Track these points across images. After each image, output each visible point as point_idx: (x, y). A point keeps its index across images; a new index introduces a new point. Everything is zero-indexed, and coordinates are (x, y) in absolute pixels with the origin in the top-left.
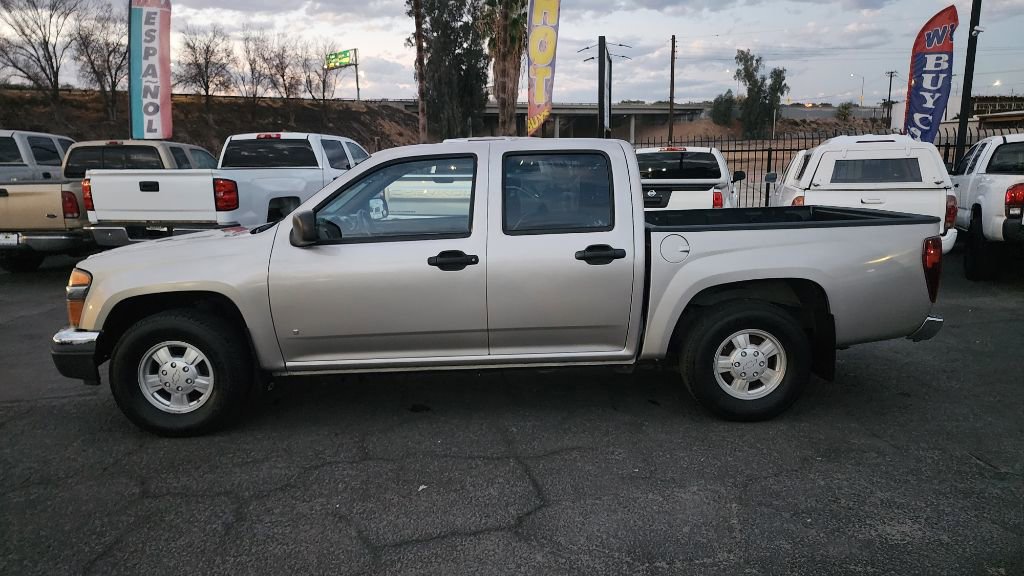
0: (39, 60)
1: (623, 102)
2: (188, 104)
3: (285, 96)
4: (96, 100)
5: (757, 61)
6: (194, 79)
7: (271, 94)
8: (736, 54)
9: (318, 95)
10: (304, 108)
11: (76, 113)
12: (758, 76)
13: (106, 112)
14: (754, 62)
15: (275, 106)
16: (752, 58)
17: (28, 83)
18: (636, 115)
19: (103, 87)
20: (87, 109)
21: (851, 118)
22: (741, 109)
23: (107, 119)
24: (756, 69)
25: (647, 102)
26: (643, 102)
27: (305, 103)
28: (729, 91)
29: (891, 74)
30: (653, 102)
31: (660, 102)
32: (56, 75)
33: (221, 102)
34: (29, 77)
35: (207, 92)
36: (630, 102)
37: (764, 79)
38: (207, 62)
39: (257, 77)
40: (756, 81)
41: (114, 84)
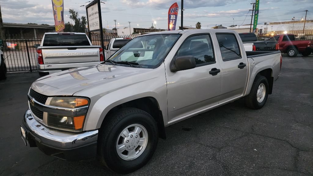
1: (28, 23)
5: (76, 13)
8: (69, 10)
12: (78, 18)
14: (76, 14)
16: (75, 12)
18: (35, 28)
21: (106, 33)
22: (73, 28)
24: (76, 16)
25: (38, 24)
26: (37, 24)
28: (69, 22)
29: (115, 21)
30: (41, 24)
31: (43, 25)
36: (31, 24)
37: (80, 19)
40: (77, 20)
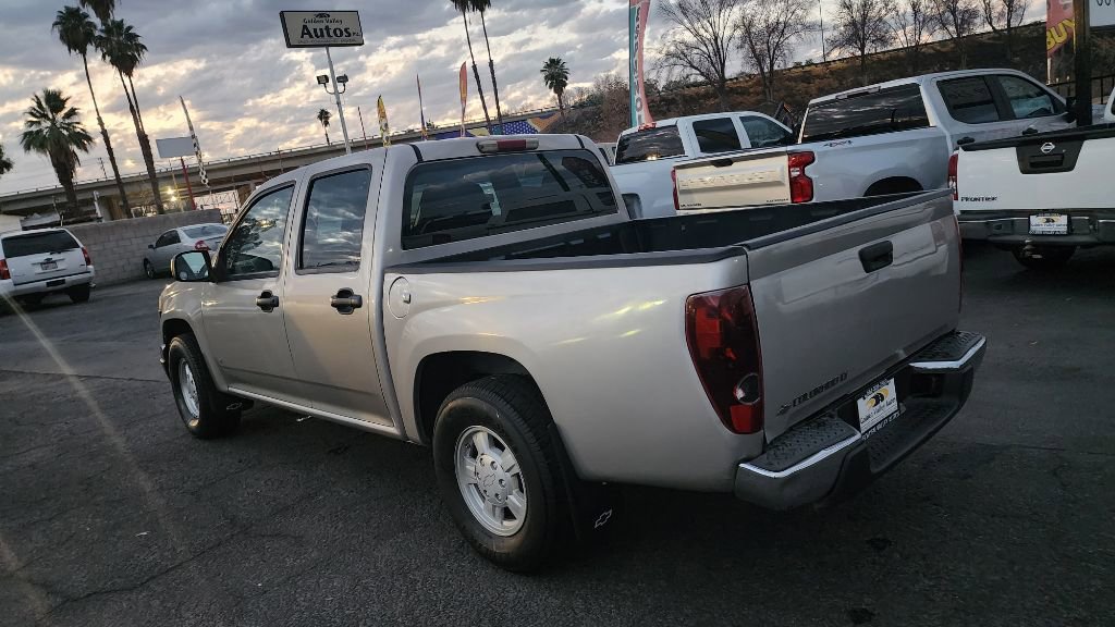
0: (709, 56)
2: (844, 69)
3: (955, 36)
4: (758, 83)
6: (849, 41)
7: (939, 36)
9: (1001, 25)
10: (982, 44)
11: (740, 99)
13: (764, 93)
15: (944, 50)
17: (701, 79)
19: (762, 69)
20: (749, 94)
23: (765, 100)
27: (985, 38)
32: (723, 65)
33: (879, 59)
34: (702, 74)
35: (863, 52)
38: (864, 16)
39: (921, 20)
41: (772, 65)
